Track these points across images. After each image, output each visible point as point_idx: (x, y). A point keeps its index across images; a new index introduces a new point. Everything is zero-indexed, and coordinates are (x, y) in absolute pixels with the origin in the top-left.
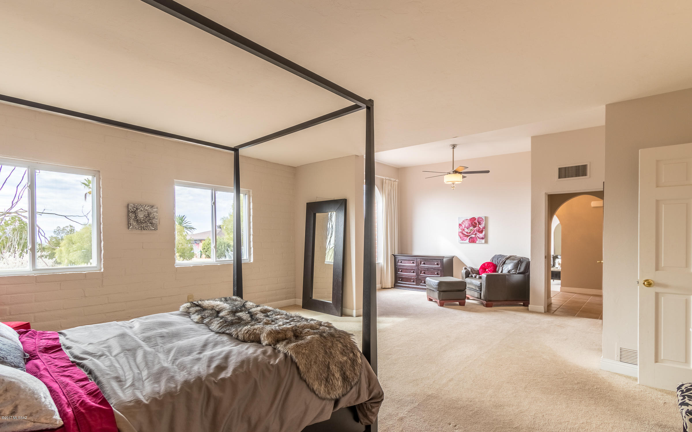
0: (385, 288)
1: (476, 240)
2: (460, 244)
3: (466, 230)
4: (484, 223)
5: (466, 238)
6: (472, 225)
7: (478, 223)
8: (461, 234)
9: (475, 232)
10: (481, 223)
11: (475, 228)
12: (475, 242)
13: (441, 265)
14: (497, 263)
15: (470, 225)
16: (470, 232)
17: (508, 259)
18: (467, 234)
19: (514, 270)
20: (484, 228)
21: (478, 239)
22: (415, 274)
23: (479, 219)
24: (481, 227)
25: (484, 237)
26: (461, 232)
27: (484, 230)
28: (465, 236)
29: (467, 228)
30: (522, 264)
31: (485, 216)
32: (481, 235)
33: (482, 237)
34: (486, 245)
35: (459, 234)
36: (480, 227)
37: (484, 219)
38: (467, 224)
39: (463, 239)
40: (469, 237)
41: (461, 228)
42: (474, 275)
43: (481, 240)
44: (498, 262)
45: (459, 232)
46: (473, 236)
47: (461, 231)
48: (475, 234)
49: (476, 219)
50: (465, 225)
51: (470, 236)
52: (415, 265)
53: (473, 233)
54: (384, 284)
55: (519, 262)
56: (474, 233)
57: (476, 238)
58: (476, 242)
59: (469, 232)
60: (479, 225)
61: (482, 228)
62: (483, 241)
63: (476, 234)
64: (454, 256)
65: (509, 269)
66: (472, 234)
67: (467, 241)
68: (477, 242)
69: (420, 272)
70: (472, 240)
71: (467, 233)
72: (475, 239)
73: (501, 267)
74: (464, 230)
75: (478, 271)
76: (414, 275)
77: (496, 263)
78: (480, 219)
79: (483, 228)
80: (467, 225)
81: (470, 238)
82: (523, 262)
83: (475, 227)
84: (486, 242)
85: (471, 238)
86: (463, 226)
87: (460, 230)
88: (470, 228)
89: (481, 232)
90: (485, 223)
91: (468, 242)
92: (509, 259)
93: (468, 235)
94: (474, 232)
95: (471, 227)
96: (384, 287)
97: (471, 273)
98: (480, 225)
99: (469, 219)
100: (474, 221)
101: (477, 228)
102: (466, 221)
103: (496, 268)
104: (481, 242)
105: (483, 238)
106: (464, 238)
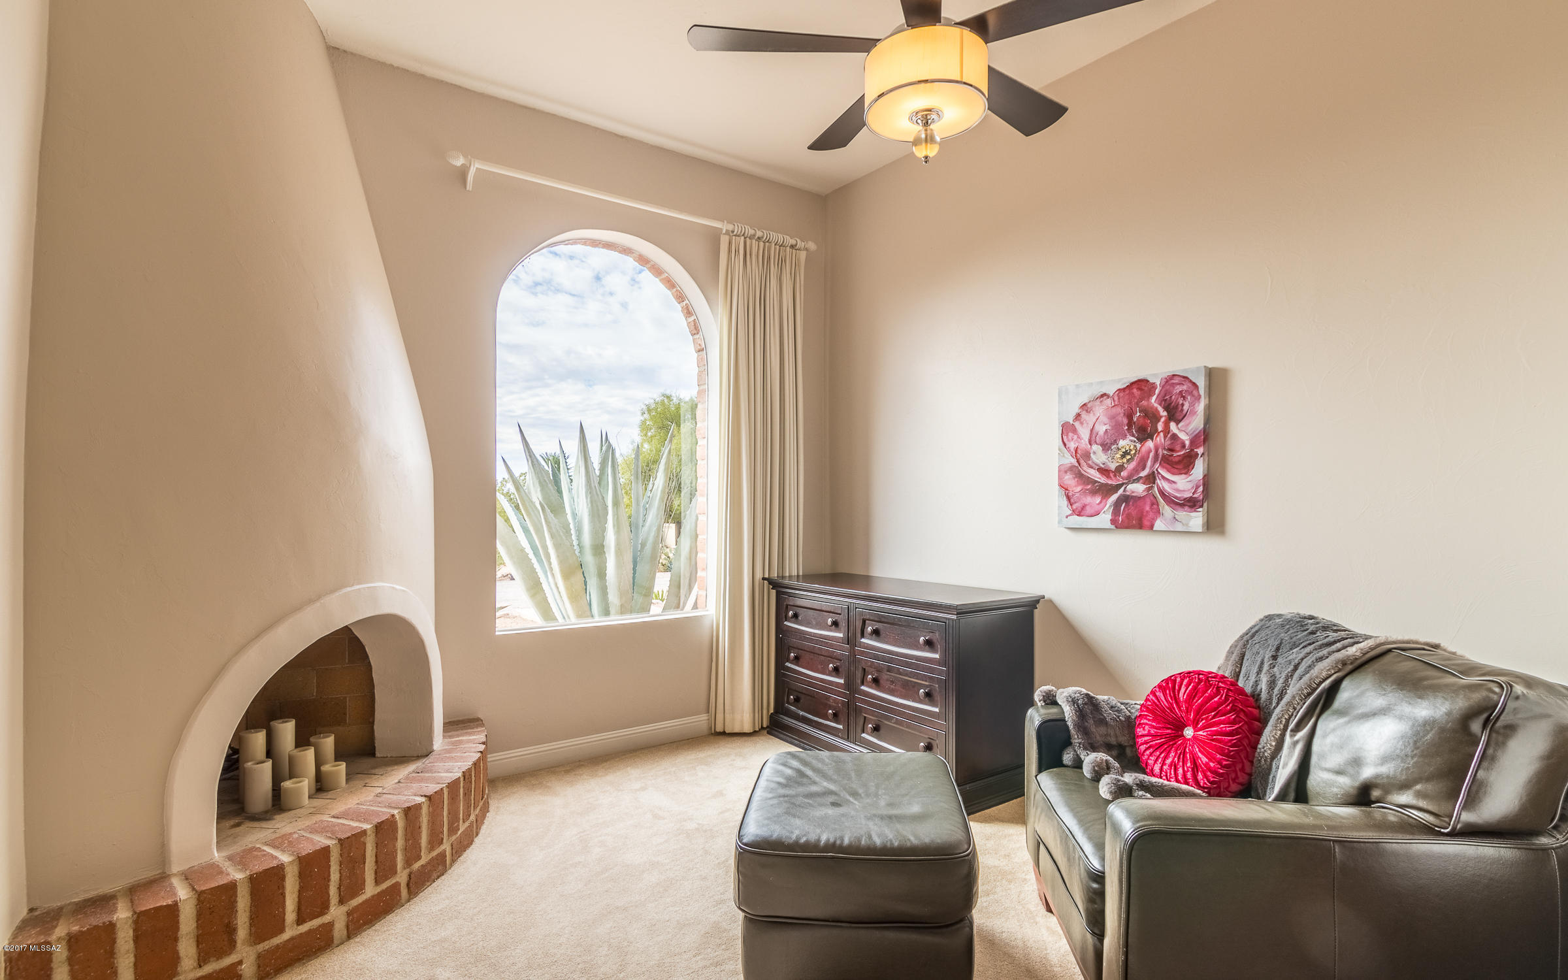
0: (723, 734)
1: (1151, 515)
2: (1068, 531)
3: (1099, 457)
4: (1201, 407)
5: (1098, 500)
6: (1130, 424)
7: (1166, 408)
8: (1069, 479)
9: (1149, 463)
10: (1186, 408)
11: (1150, 444)
12: (1146, 523)
13: (945, 653)
14: (1272, 683)
15: (1117, 426)
16: (1120, 468)
17: (1357, 667)
18: (1103, 480)
19: (1419, 795)
20: (1205, 437)
21: (1167, 510)
22: (842, 681)
23: (1173, 385)
24: (1184, 432)
25: (1199, 495)
26: (1072, 468)
27: (1200, 451)
28: (1094, 492)
29: (1106, 447)
30: (1502, 745)
31: (1210, 366)
32: (1183, 484)
33: (1188, 495)
34: (1212, 544)
35: (1060, 478)
36: (1175, 436)
37: (1201, 382)
38: (1101, 421)
39: (1084, 507)
40: (1114, 497)
41: (1072, 445)
42: (1090, 759)
43: (1182, 514)
44: (1280, 684)
45: (1063, 471)
46: (1138, 488)
47: (1074, 461)
48: (1147, 477)
49: (1153, 387)
50: (1092, 430)
51: (1121, 491)
52: (841, 635)
53: (1136, 470)
54: (720, 716)
55: (1476, 726)
56: (1143, 474)
57: (1155, 503)
58: (1151, 527)
59: (1113, 466)
60: (1173, 425)
61: (1187, 443)
62: (1196, 519)
63: (1151, 479)
64: (1038, 601)
65: (1367, 773)
66: (1131, 479)
67: (1105, 519)
68: (1159, 525)
69: (859, 674)
70: (1134, 512)
71: (1104, 471)
72: (1148, 508)
73: (1298, 728)
74: (1087, 456)
75: (1130, 725)
76: (837, 685)
77: (1263, 686)
78: (1178, 389)
79: (1192, 442)
80: (1101, 429)
81: (1117, 505)
82: (1511, 729)
83: (1144, 434)
84: (1215, 525)
85: (1126, 499)
86: (1084, 433)
87: (1068, 455)
88: (1122, 443)
89: (1184, 464)
90: (1208, 408)
91: (1108, 525)
92: (1370, 668)
93: (1107, 485)
94: (1144, 469)
95: (1124, 437)
96: (719, 729)
97: (1076, 739)
98: (1178, 422)
99: (1111, 390)
100: (1144, 403)
101: (1160, 439)
102: (1098, 402)
103: (1259, 733)
104: (1179, 527)
105: (1191, 504)
106: (1089, 500)
